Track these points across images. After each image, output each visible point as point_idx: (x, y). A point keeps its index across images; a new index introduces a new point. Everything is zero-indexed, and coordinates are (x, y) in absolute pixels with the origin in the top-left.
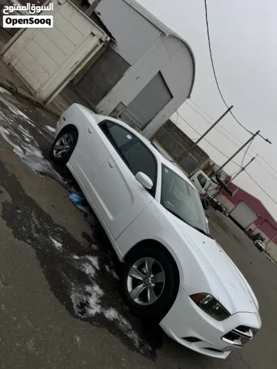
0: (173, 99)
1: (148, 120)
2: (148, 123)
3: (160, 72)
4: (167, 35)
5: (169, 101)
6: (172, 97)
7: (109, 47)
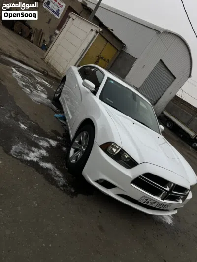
0: (176, 80)
1: (158, 97)
2: (159, 99)
3: (161, 60)
4: (161, 32)
5: (173, 81)
6: (175, 78)
7: (122, 50)
